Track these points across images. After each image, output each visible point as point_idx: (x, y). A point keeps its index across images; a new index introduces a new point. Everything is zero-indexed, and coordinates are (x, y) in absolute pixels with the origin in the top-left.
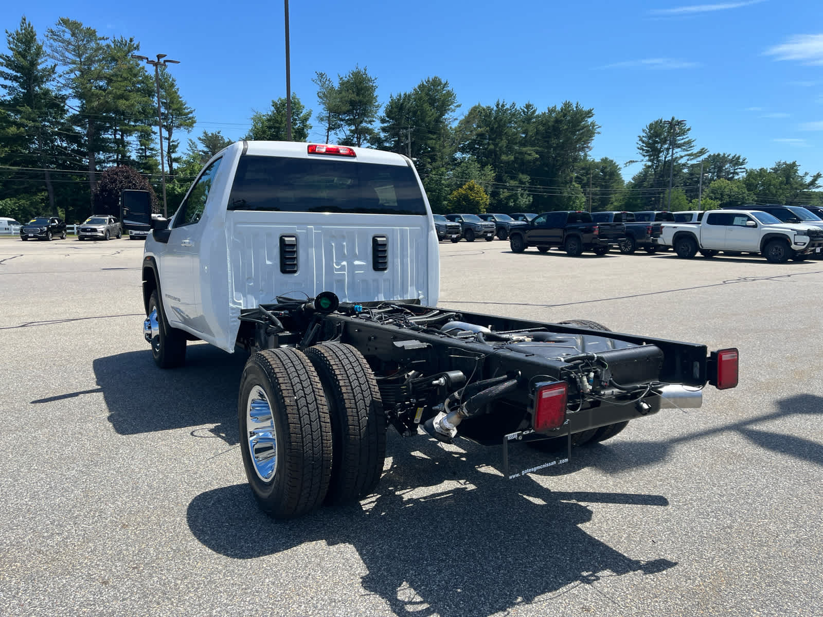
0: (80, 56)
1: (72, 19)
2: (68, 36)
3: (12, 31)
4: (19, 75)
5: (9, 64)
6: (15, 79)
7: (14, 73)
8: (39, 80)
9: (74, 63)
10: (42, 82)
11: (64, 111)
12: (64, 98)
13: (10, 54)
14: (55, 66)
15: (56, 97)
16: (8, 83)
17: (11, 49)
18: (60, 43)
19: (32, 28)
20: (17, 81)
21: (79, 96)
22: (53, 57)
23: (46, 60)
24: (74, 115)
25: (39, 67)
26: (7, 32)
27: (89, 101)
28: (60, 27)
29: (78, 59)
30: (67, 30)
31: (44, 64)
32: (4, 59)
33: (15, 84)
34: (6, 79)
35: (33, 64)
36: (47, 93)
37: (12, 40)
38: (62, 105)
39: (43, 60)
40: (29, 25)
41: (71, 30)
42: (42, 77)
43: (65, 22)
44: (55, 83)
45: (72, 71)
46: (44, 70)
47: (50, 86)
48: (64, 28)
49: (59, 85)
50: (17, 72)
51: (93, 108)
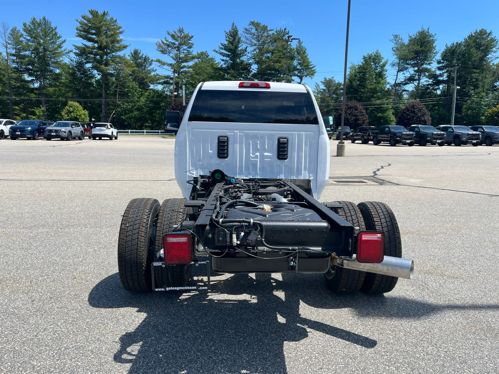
0: (259, 41)
1: (256, 22)
2: (254, 31)
3: (228, 31)
4: (229, 53)
5: (226, 48)
6: (228, 56)
7: (228, 53)
8: (239, 56)
9: (255, 45)
10: (241, 56)
11: (250, 72)
12: (250, 65)
13: (226, 43)
14: (246, 48)
15: (246, 64)
16: (225, 58)
17: (227, 40)
18: (250, 35)
19: (237, 28)
20: (229, 57)
21: (257, 63)
22: (246, 43)
23: (242, 45)
24: (254, 73)
25: (240, 49)
26: (225, 32)
27: (261, 65)
28: (250, 26)
29: (258, 43)
30: (253, 27)
31: (242, 47)
32: (223, 46)
33: (228, 59)
34: (224, 56)
35: (236, 47)
36: (242, 62)
37: (227, 36)
38: (249, 68)
39: (241, 45)
40: (236, 27)
41: (255, 27)
42: (240, 54)
43: (253, 23)
44: (246, 57)
45: (255, 50)
46: (241, 50)
47: (244, 58)
48: (252, 27)
49: (248, 57)
50: (229, 52)
51: (263, 69)
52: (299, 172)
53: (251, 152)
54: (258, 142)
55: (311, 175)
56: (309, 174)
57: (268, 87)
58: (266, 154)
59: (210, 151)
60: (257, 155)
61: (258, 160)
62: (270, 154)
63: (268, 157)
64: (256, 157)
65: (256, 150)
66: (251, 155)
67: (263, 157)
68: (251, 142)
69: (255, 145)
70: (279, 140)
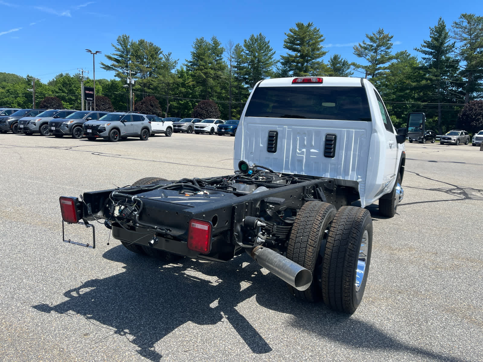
0: (471, 35)
1: (468, 14)
2: (465, 24)
3: (433, 27)
4: (433, 51)
5: (429, 45)
6: (431, 53)
7: (431, 50)
8: (444, 52)
9: (465, 39)
10: (446, 53)
11: (457, 69)
12: (458, 62)
13: (430, 40)
14: (454, 43)
15: (453, 61)
16: (427, 56)
17: (431, 37)
18: (460, 29)
19: (444, 23)
20: (432, 55)
21: (466, 59)
22: (455, 38)
23: (450, 41)
24: (462, 70)
25: (446, 45)
26: (430, 28)
27: (471, 62)
28: (461, 19)
29: (470, 37)
30: (464, 20)
31: (449, 42)
32: (426, 43)
33: (431, 57)
34: (426, 54)
35: (442, 43)
36: (448, 59)
37: (432, 32)
38: (456, 65)
39: (448, 40)
40: (443, 21)
41: (468, 20)
42: (446, 50)
43: (464, 16)
44: (453, 53)
45: (466, 45)
46: (447, 46)
47: (451, 55)
48: (463, 20)
49: (456, 54)
50: (432, 50)
51: (472, 65)
52: (346, 173)
53: (298, 148)
54: (306, 138)
55: (359, 176)
56: (357, 175)
57: (320, 81)
58: (312, 150)
59: (261, 145)
60: (304, 151)
61: (304, 156)
62: (317, 151)
63: (314, 153)
64: (303, 153)
65: (302, 146)
66: (298, 151)
67: (309, 153)
68: (298, 138)
69: (302, 141)
70: (326, 137)
